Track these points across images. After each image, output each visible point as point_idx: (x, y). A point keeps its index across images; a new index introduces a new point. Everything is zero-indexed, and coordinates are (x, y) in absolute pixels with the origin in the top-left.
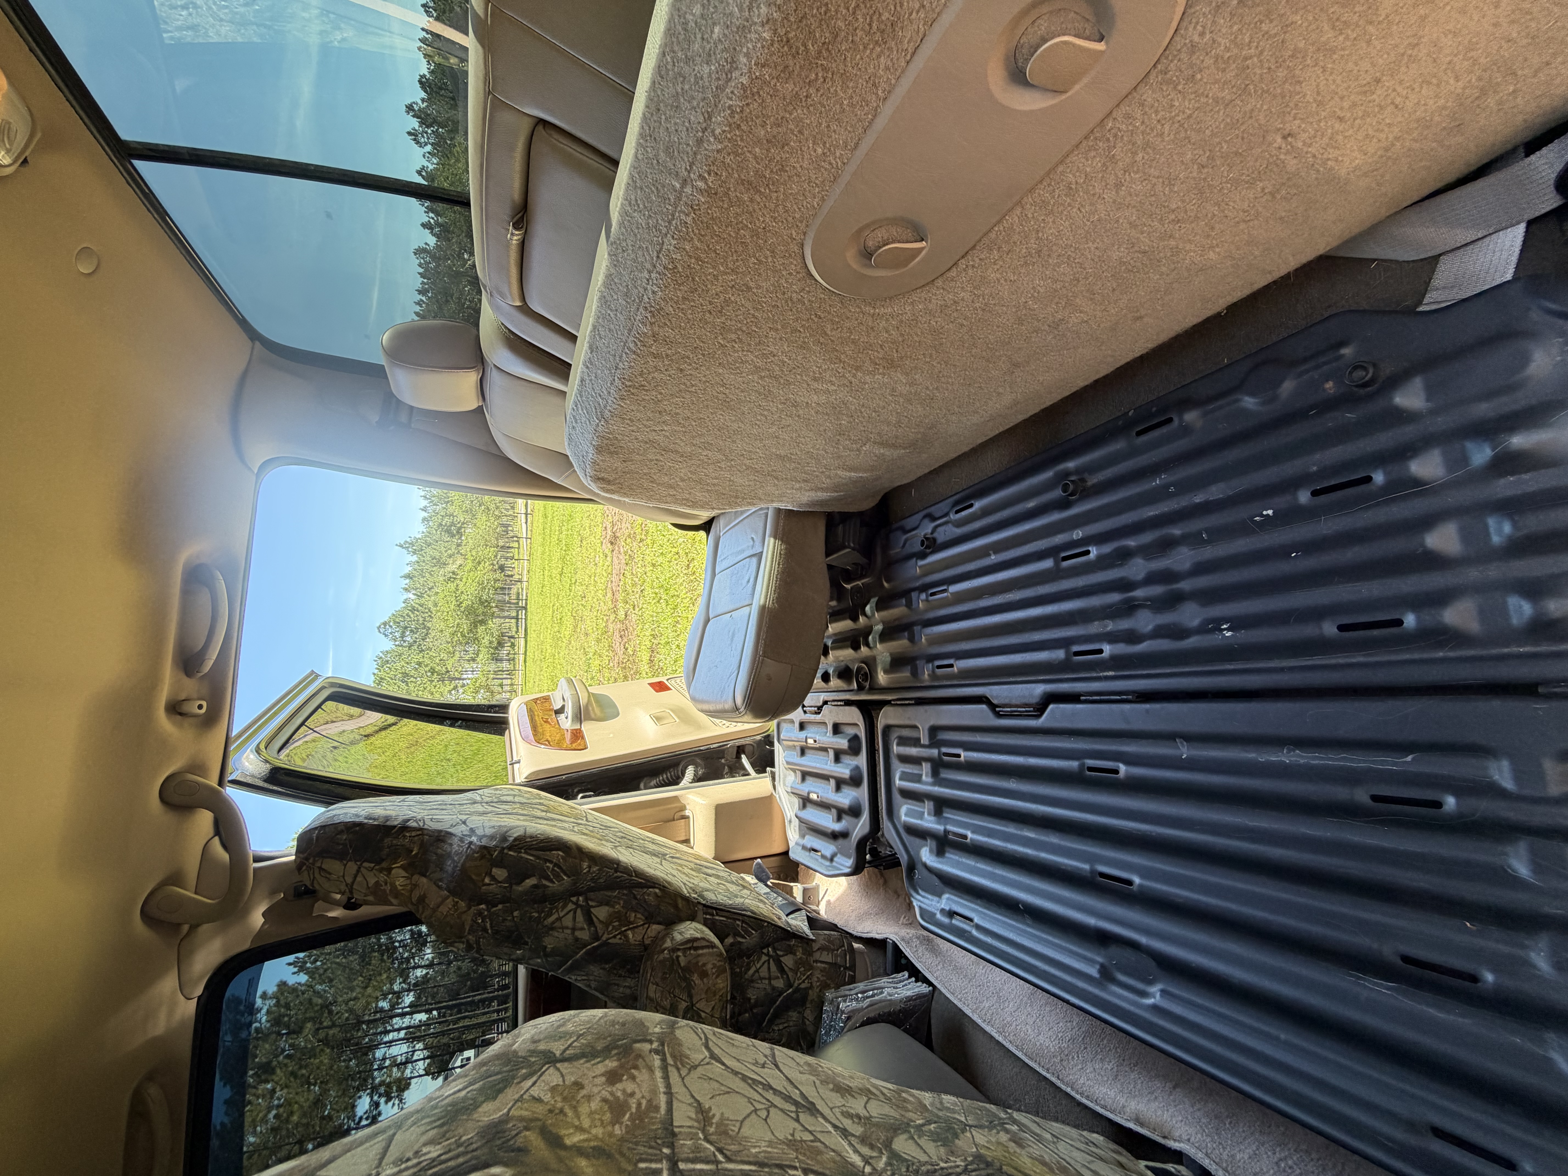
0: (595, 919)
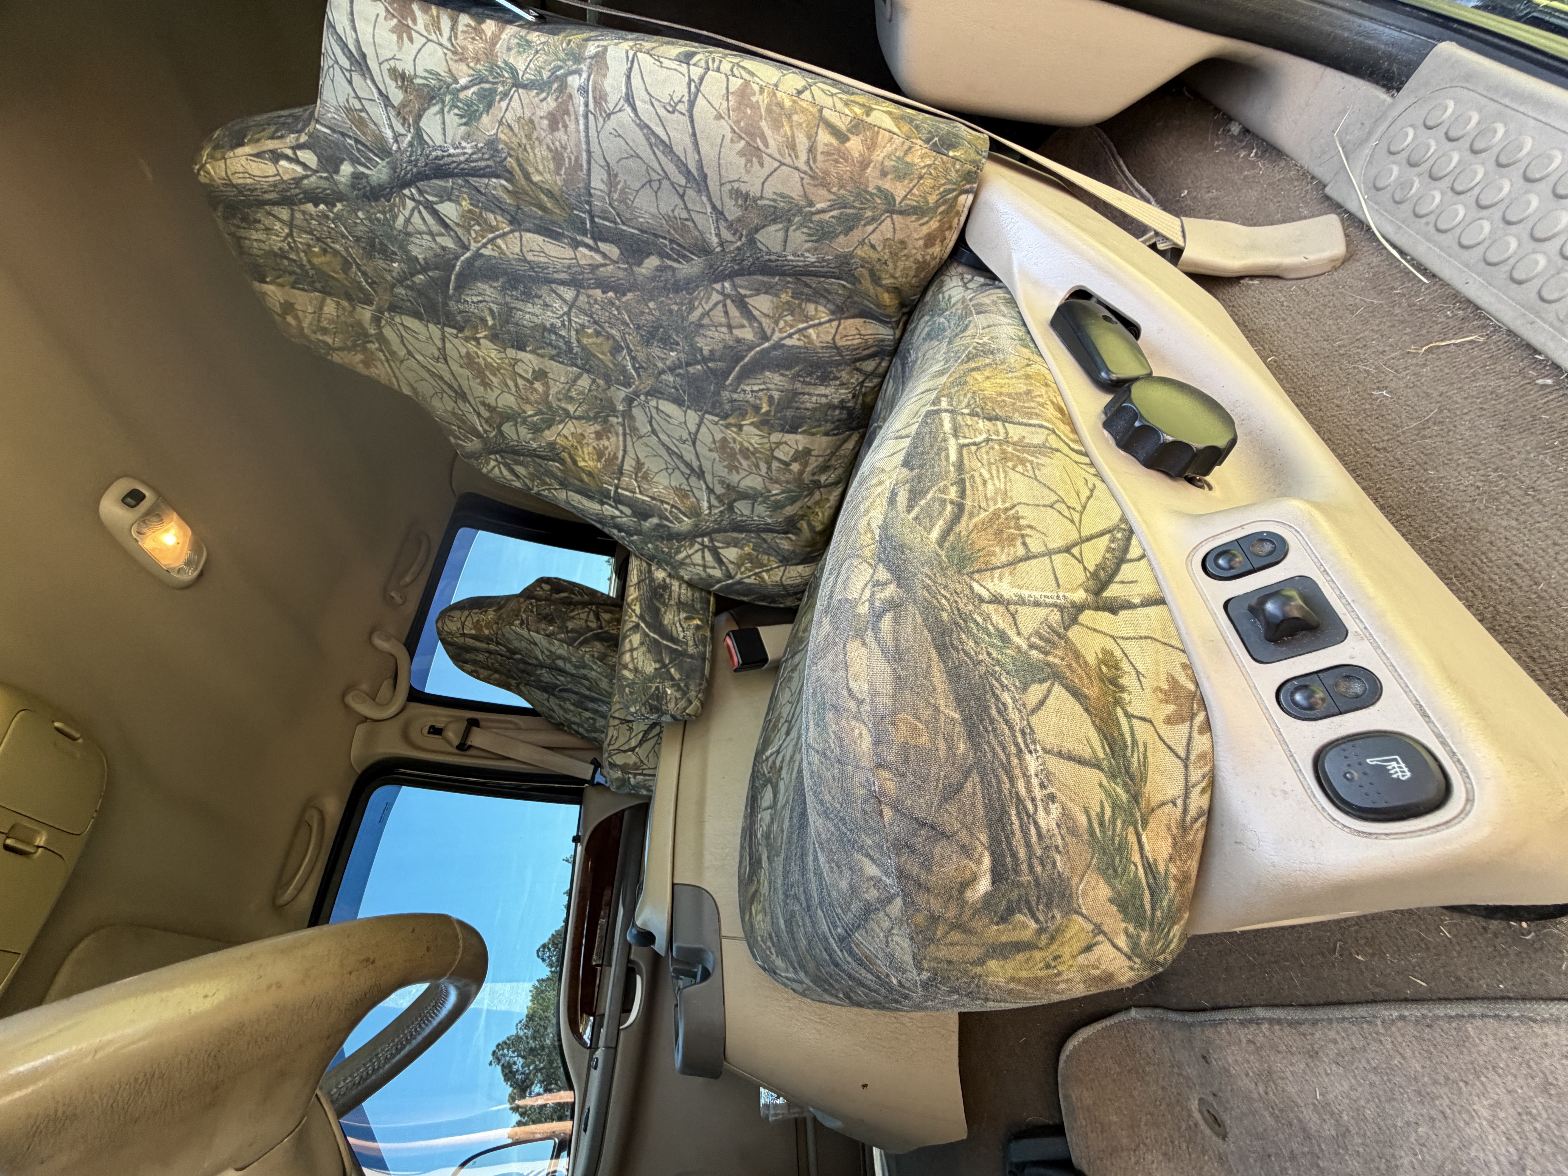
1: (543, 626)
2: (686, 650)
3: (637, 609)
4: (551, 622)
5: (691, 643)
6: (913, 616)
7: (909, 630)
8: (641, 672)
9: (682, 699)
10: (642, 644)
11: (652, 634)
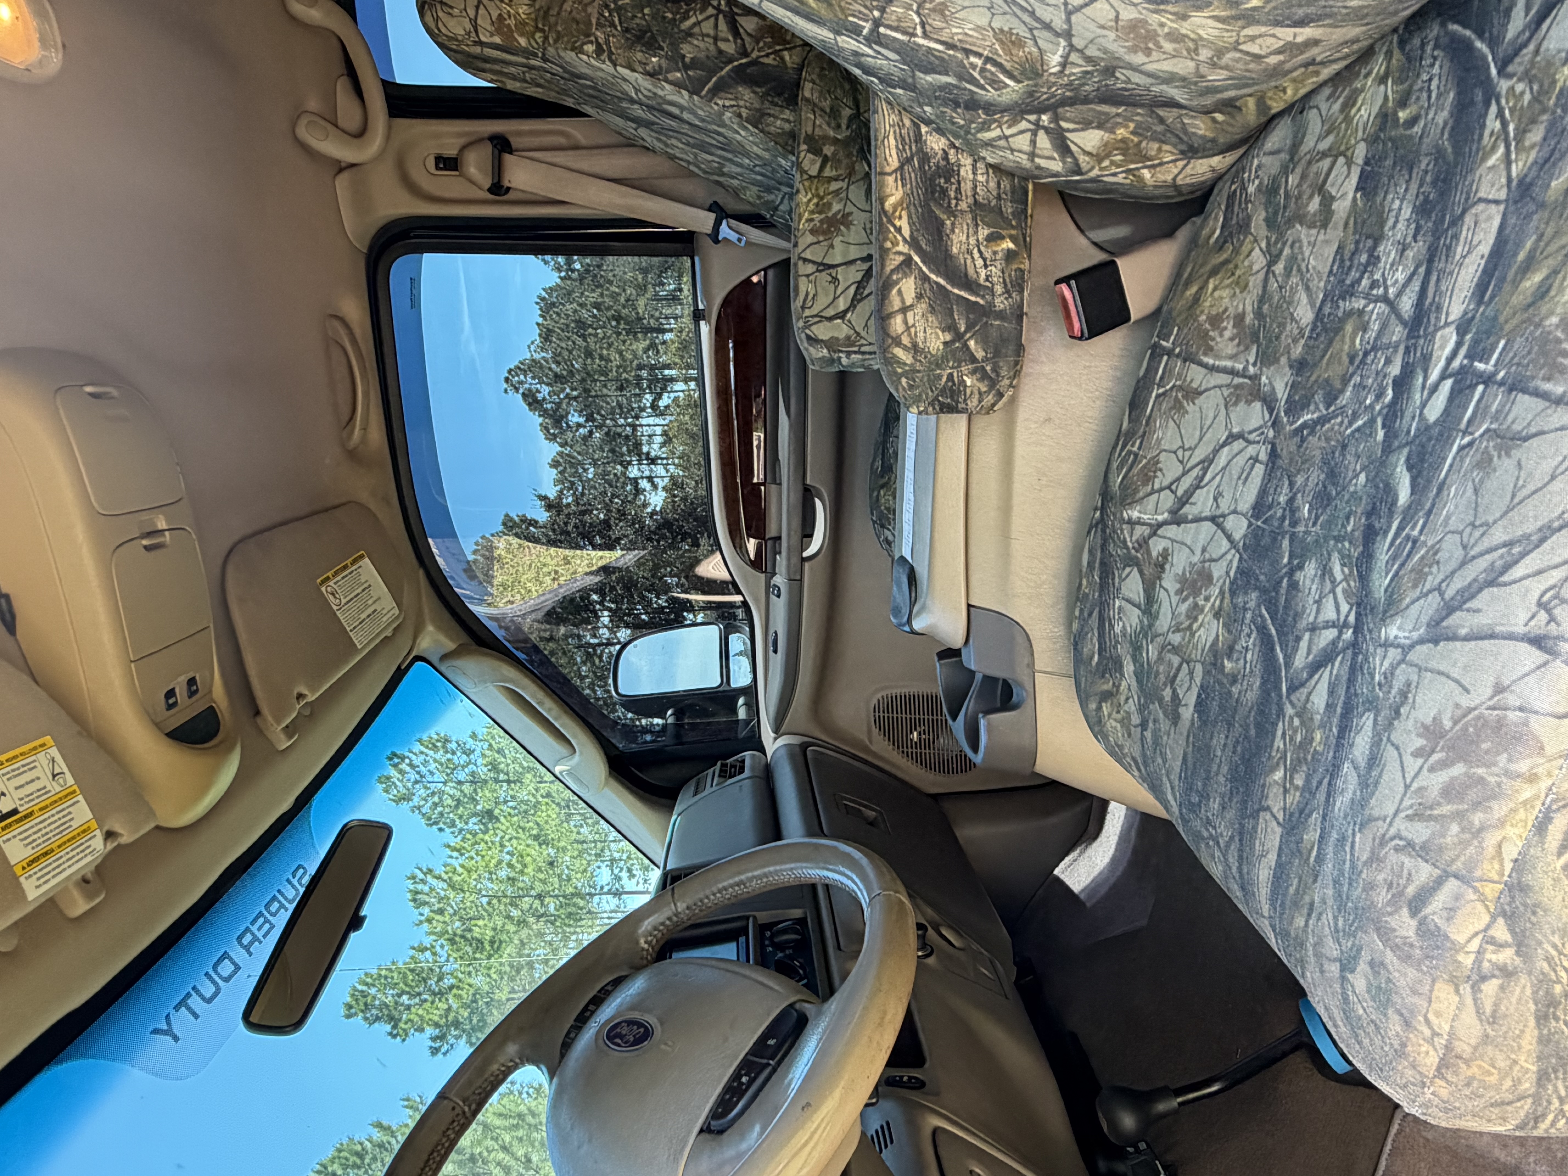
0: (741, 30)
1: (639, 56)
2: (991, 304)
3: (904, 224)
4: (652, 46)
5: (999, 289)
6: (1523, 986)
7: (1514, 1000)
8: (922, 351)
9: (988, 392)
10: (919, 297)
11: (933, 277)
